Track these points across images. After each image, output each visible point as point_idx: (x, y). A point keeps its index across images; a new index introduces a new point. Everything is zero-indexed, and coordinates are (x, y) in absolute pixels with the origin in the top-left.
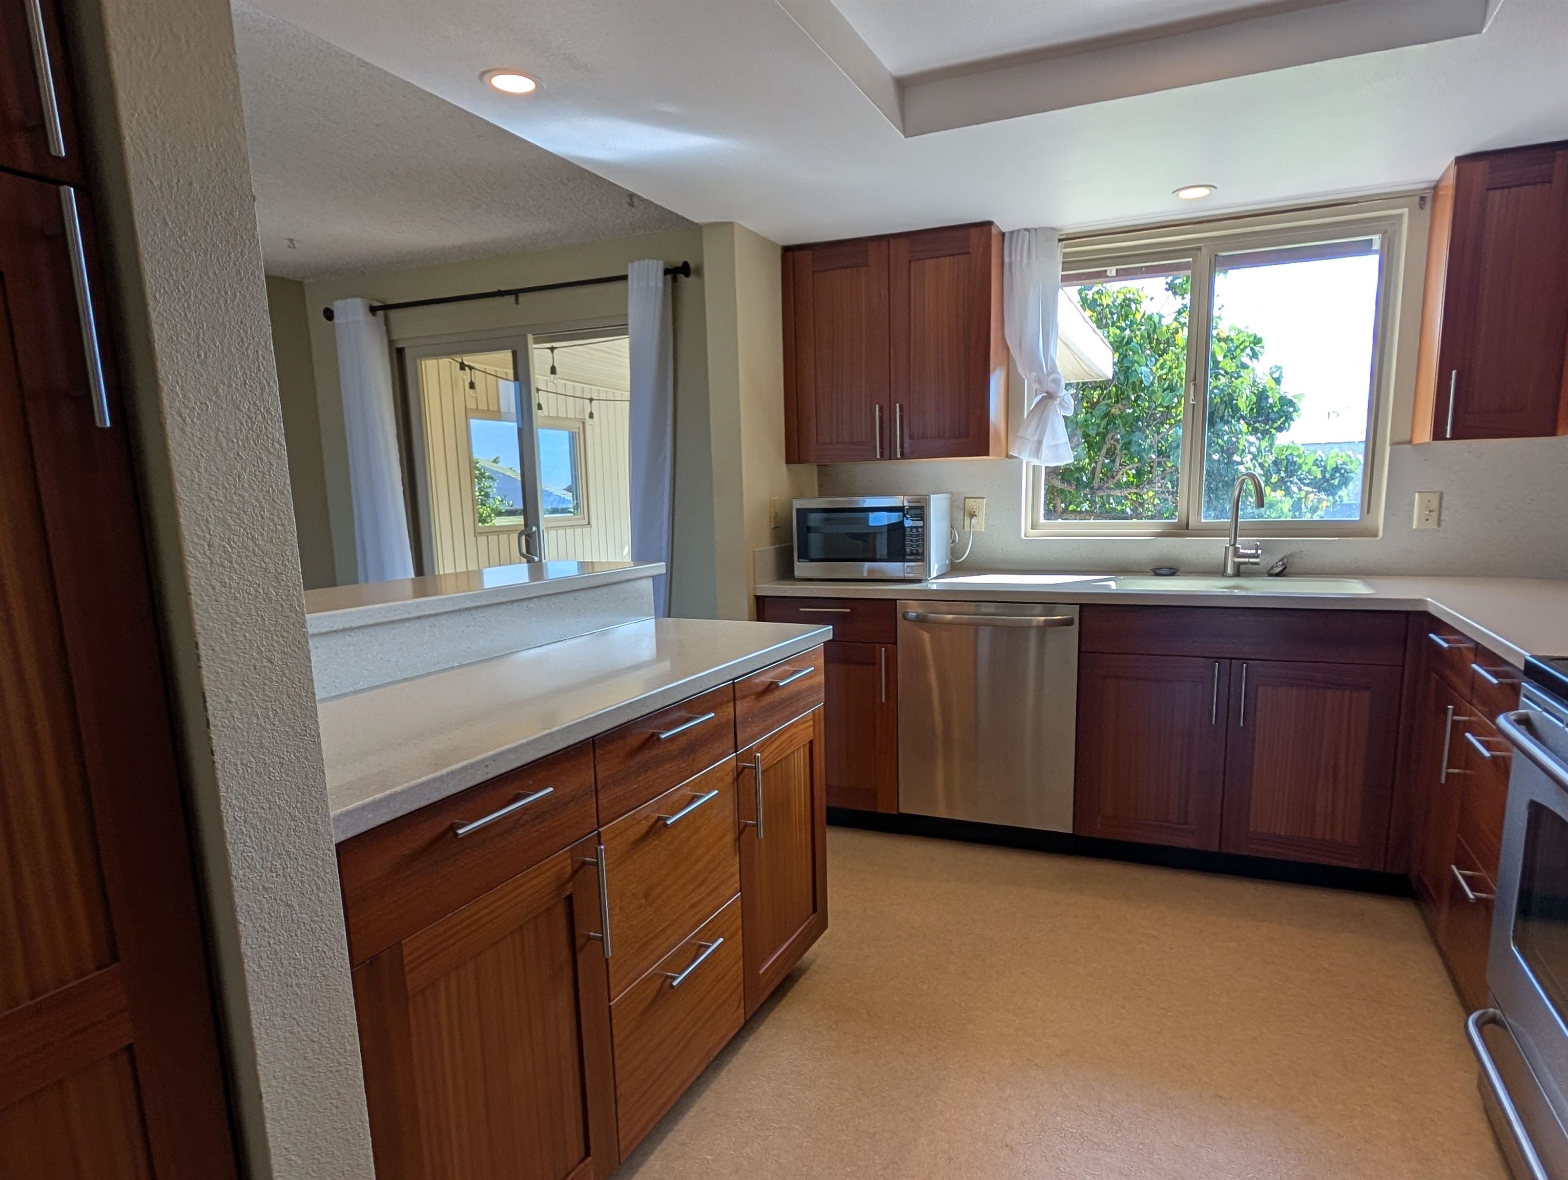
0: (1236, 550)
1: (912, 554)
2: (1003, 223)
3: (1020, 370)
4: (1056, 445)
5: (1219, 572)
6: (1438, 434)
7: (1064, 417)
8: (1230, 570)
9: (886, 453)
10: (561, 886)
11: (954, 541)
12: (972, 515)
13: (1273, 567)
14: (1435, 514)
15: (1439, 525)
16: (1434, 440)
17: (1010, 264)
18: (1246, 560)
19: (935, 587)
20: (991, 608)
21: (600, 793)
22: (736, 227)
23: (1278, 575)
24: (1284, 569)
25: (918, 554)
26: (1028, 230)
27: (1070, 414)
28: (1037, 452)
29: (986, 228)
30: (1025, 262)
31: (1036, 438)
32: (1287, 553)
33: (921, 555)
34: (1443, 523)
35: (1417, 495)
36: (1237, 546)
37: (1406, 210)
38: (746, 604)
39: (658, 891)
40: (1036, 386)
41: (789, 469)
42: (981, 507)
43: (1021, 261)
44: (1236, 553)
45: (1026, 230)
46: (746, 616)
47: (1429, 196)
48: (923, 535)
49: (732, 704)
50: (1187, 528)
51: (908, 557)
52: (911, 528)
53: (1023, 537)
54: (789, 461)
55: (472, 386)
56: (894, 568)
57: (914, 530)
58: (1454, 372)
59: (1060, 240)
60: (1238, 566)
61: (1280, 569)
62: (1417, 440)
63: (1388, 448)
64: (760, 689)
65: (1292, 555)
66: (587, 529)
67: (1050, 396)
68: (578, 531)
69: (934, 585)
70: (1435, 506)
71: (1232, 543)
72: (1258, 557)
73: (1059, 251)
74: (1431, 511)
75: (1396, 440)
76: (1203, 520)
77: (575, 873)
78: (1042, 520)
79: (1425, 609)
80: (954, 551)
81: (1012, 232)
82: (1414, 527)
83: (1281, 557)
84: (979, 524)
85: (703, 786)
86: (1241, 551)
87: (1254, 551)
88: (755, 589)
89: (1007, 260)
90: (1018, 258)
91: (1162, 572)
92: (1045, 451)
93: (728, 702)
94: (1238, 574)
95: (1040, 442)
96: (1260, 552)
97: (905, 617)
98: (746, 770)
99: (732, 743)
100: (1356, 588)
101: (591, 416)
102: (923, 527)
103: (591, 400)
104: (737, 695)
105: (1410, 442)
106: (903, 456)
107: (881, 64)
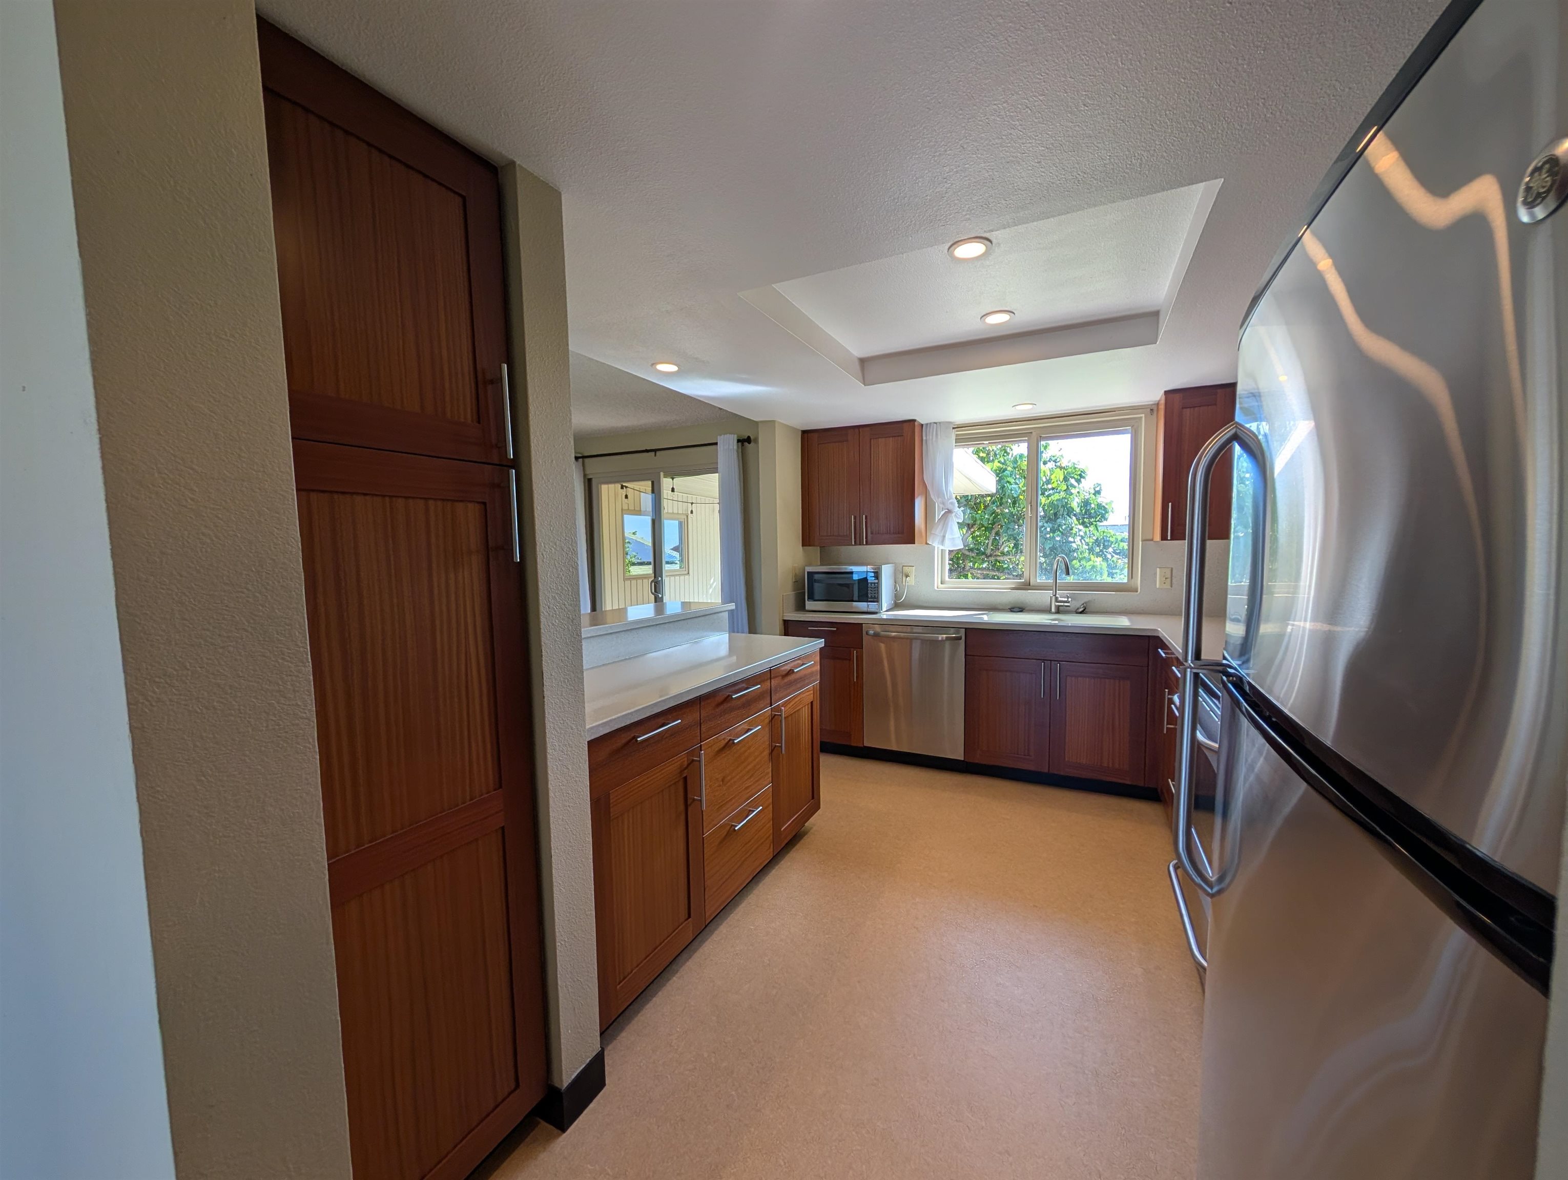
0: (1057, 598)
1: (871, 598)
2: (921, 420)
3: (932, 497)
4: (953, 539)
5: (1048, 611)
6: (1164, 538)
7: (958, 523)
8: (1053, 610)
9: (858, 542)
10: (681, 772)
11: (896, 590)
12: (907, 576)
13: (1078, 609)
14: (1169, 580)
15: (1171, 586)
16: (1162, 540)
17: (926, 440)
18: (1062, 604)
19: (885, 617)
20: (919, 630)
21: (702, 725)
22: (777, 425)
23: (1081, 613)
24: (1084, 610)
25: (875, 598)
26: (936, 423)
27: (961, 521)
28: (942, 542)
29: (912, 423)
30: (934, 439)
31: (942, 535)
32: (1086, 600)
33: (876, 599)
34: (1173, 585)
35: (1157, 568)
36: (1057, 596)
37: (1143, 415)
38: (778, 626)
39: (729, 778)
40: (941, 506)
41: (803, 549)
42: (912, 571)
43: (932, 439)
44: (1057, 600)
45: (935, 423)
46: (778, 632)
47: (1155, 409)
48: (878, 587)
49: (769, 681)
50: (1030, 585)
51: (869, 600)
52: (871, 583)
53: (936, 588)
54: (803, 545)
55: (626, 497)
56: (862, 606)
57: (873, 585)
58: (1170, 503)
59: (953, 428)
60: (1058, 607)
61: (1082, 609)
62: (1155, 540)
63: (1141, 543)
64: (784, 673)
65: (1088, 602)
66: (687, 577)
67: (949, 512)
68: (682, 577)
69: (884, 615)
70: (1169, 575)
71: (1054, 594)
72: (1069, 602)
73: (953, 434)
74: (1166, 578)
75: (1144, 538)
76: (1038, 581)
77: (688, 765)
78: (947, 579)
79: (1159, 635)
80: (897, 596)
81: (927, 424)
82: (1158, 587)
83: (1083, 602)
84: (911, 581)
85: (753, 724)
86: (1060, 599)
87: (1066, 599)
88: (783, 616)
89: (924, 438)
90: (931, 437)
91: (1014, 610)
92: (947, 542)
93: (767, 680)
94: (1058, 611)
95: (944, 537)
96: (1070, 599)
97: (867, 633)
98: (776, 717)
99: (769, 701)
100: (1123, 622)
101: (692, 512)
102: (878, 583)
103: (692, 503)
104: (772, 676)
105: (1152, 540)
106: (867, 544)
107: (851, 354)
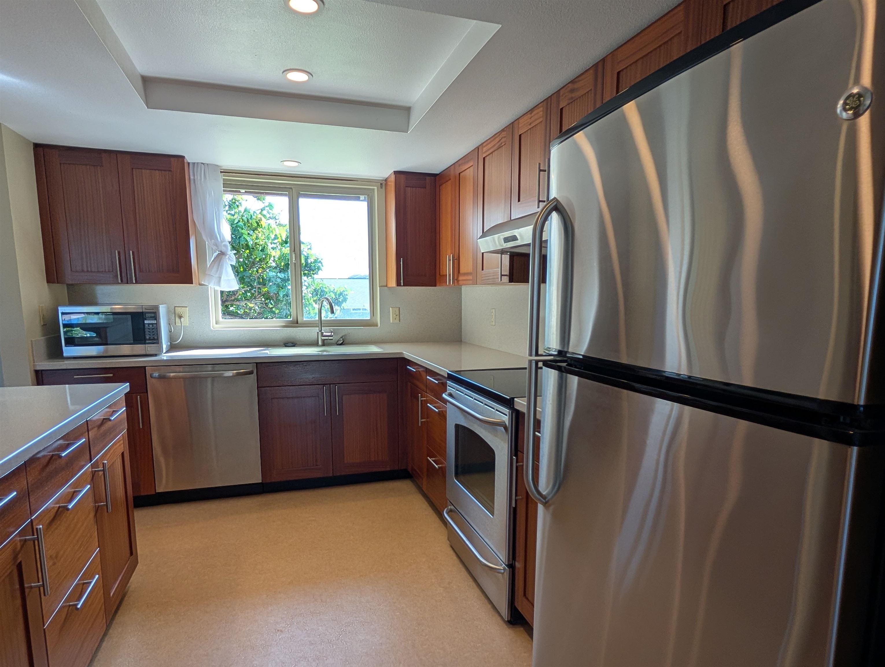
0: (322, 333)
1: (150, 339)
2: (189, 159)
3: (204, 238)
4: (229, 280)
5: (315, 344)
6: (398, 284)
7: (231, 265)
8: (320, 343)
9: (124, 279)
11: (170, 332)
12: (180, 317)
13: (338, 341)
14: (398, 316)
15: (400, 321)
16: (397, 286)
17: (194, 180)
18: (327, 338)
19: (165, 358)
23: (341, 344)
24: (343, 342)
25: (154, 339)
26: (203, 164)
27: (234, 263)
28: (219, 282)
29: (181, 159)
30: (203, 180)
31: (217, 276)
32: (343, 334)
33: (156, 340)
34: (401, 320)
35: (391, 308)
36: (322, 331)
37: (376, 187)
38: (30, 376)
40: (214, 248)
41: (50, 287)
42: (186, 312)
43: (201, 179)
44: (322, 335)
45: (202, 163)
46: (30, 383)
47: (384, 183)
48: (157, 328)
49: (87, 433)
50: (297, 323)
51: (147, 341)
52: (149, 324)
53: (212, 328)
54: (48, 281)
56: (139, 348)
57: (151, 326)
58: (402, 259)
59: (221, 172)
60: (323, 341)
61: (341, 342)
62: (390, 285)
63: (378, 288)
64: (99, 423)
65: (345, 335)
67: (222, 254)
69: (165, 356)
70: (398, 313)
71: (320, 330)
72: (332, 336)
73: (221, 178)
74: (396, 315)
75: (381, 285)
76: (304, 319)
78: (221, 319)
79: (404, 357)
80: (171, 338)
81: (194, 163)
82: (391, 322)
83: (341, 336)
84: (185, 321)
86: (324, 334)
87: (330, 334)
88: (34, 366)
89: (192, 177)
90: (199, 178)
91: (288, 345)
92: (222, 282)
93: (85, 432)
94: (324, 345)
95: (220, 278)
96: (332, 334)
97: (151, 377)
98: (96, 473)
99: (89, 457)
100: (374, 349)
102: (156, 324)
104: (89, 428)
105: (386, 286)
106: (137, 282)
107: (135, 68)
